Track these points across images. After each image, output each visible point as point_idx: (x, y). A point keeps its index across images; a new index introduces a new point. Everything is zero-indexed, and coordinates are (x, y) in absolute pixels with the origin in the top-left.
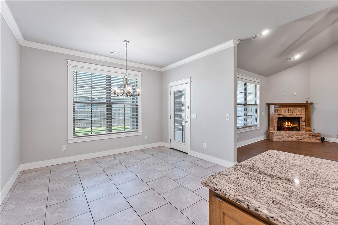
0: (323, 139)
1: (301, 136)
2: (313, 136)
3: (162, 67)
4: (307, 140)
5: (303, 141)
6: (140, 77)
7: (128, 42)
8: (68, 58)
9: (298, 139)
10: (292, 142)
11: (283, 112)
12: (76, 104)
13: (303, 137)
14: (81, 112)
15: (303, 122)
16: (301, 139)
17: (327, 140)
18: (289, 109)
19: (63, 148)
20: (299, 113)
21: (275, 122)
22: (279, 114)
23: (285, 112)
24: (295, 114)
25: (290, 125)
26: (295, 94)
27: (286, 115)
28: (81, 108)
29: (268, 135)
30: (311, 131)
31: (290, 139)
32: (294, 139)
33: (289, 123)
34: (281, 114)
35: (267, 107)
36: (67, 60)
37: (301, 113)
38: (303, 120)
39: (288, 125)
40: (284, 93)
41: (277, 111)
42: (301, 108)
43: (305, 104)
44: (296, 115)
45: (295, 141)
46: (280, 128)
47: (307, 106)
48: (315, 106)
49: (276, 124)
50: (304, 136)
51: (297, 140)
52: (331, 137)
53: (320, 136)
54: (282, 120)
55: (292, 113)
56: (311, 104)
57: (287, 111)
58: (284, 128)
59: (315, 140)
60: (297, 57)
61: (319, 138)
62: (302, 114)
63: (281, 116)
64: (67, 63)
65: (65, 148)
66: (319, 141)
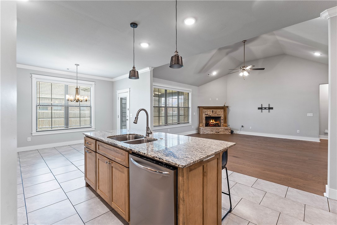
0: (232, 132)
1: (218, 130)
2: (227, 130)
3: (112, 78)
4: (222, 133)
5: (220, 133)
6: (94, 86)
7: (79, 65)
8: (32, 73)
10: (213, 134)
11: (209, 113)
12: (38, 107)
14: (43, 113)
15: (222, 120)
16: (219, 132)
17: (235, 132)
18: (213, 111)
19: (28, 139)
21: (203, 120)
22: (206, 114)
23: (210, 113)
24: (217, 114)
25: (214, 122)
26: (217, 99)
27: (211, 115)
28: (43, 110)
29: (198, 129)
30: (227, 126)
31: (212, 133)
32: (214, 132)
33: (213, 120)
34: (208, 114)
35: (199, 109)
36: (31, 74)
37: (220, 113)
38: (222, 118)
39: (212, 122)
40: (210, 99)
41: (205, 112)
42: (221, 110)
43: (223, 107)
45: (214, 134)
46: (207, 125)
47: (225, 108)
48: (230, 108)
49: (204, 122)
50: (220, 130)
51: (216, 133)
52: (238, 130)
53: (230, 130)
54: (208, 118)
55: (215, 113)
56: (227, 107)
58: (210, 125)
59: (228, 133)
60: (214, 73)
61: (230, 131)
63: (207, 116)
64: (31, 76)
65: (29, 139)
66: (230, 133)
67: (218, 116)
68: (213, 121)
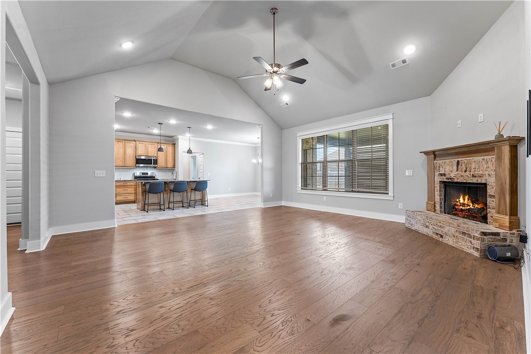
1: (441, 227)
2: (464, 233)
4: (451, 242)
5: (444, 241)
9: (437, 234)
11: (448, 170)
13: (444, 231)
15: (491, 196)
16: (442, 236)
18: (458, 162)
20: (481, 173)
21: (436, 192)
22: (442, 175)
23: (451, 170)
24: (472, 173)
26: (481, 117)
27: (452, 175)
31: (425, 231)
32: (430, 232)
33: (467, 197)
34: (445, 174)
37: (484, 170)
38: (490, 191)
39: (463, 205)
40: (459, 122)
42: (486, 157)
44: (473, 176)
45: (432, 238)
49: (437, 196)
51: (435, 236)
55: (466, 171)
57: (455, 168)
58: (456, 210)
62: (487, 173)
63: (444, 179)
66: (476, 254)
67: (474, 180)
68: (466, 202)
